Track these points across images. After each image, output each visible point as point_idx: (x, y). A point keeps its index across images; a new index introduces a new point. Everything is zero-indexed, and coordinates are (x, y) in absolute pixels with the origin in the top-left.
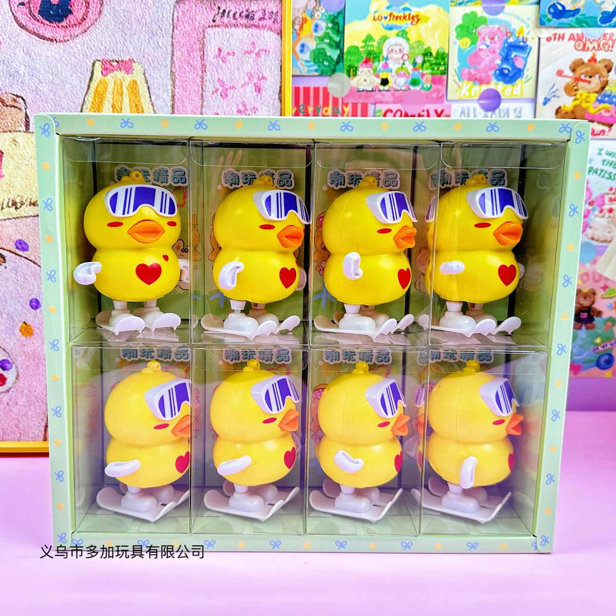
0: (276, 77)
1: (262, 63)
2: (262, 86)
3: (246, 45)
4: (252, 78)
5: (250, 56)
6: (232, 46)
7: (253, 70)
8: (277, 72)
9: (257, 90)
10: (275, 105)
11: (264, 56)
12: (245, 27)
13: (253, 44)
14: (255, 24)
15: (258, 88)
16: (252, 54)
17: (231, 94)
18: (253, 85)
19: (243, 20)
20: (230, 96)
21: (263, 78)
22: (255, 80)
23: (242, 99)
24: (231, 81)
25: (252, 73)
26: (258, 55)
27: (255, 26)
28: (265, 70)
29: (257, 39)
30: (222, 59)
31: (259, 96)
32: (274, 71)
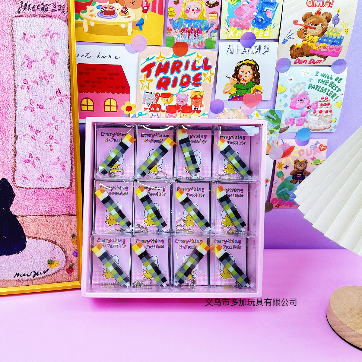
0: (65, 53)
1: (55, 43)
2: (56, 60)
3: (43, 30)
4: (48, 54)
5: (46, 38)
6: (33, 30)
7: (49, 48)
8: (66, 49)
9: (53, 62)
10: (65, 72)
11: (56, 37)
12: (42, 17)
13: (48, 29)
14: (49, 14)
15: (53, 61)
16: (47, 36)
17: (35, 65)
18: (49, 58)
19: (40, 11)
20: (33, 67)
21: (56, 53)
22: (51, 55)
23: (42, 68)
24: (34, 57)
25: (48, 50)
26: (52, 37)
27: (49, 16)
28: (57, 48)
29: (50, 26)
30: (26, 40)
31: (54, 66)
32: (64, 48)
